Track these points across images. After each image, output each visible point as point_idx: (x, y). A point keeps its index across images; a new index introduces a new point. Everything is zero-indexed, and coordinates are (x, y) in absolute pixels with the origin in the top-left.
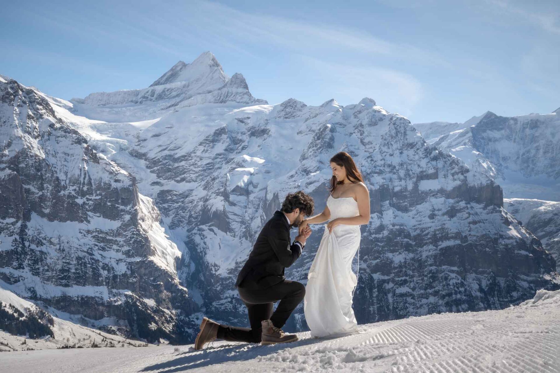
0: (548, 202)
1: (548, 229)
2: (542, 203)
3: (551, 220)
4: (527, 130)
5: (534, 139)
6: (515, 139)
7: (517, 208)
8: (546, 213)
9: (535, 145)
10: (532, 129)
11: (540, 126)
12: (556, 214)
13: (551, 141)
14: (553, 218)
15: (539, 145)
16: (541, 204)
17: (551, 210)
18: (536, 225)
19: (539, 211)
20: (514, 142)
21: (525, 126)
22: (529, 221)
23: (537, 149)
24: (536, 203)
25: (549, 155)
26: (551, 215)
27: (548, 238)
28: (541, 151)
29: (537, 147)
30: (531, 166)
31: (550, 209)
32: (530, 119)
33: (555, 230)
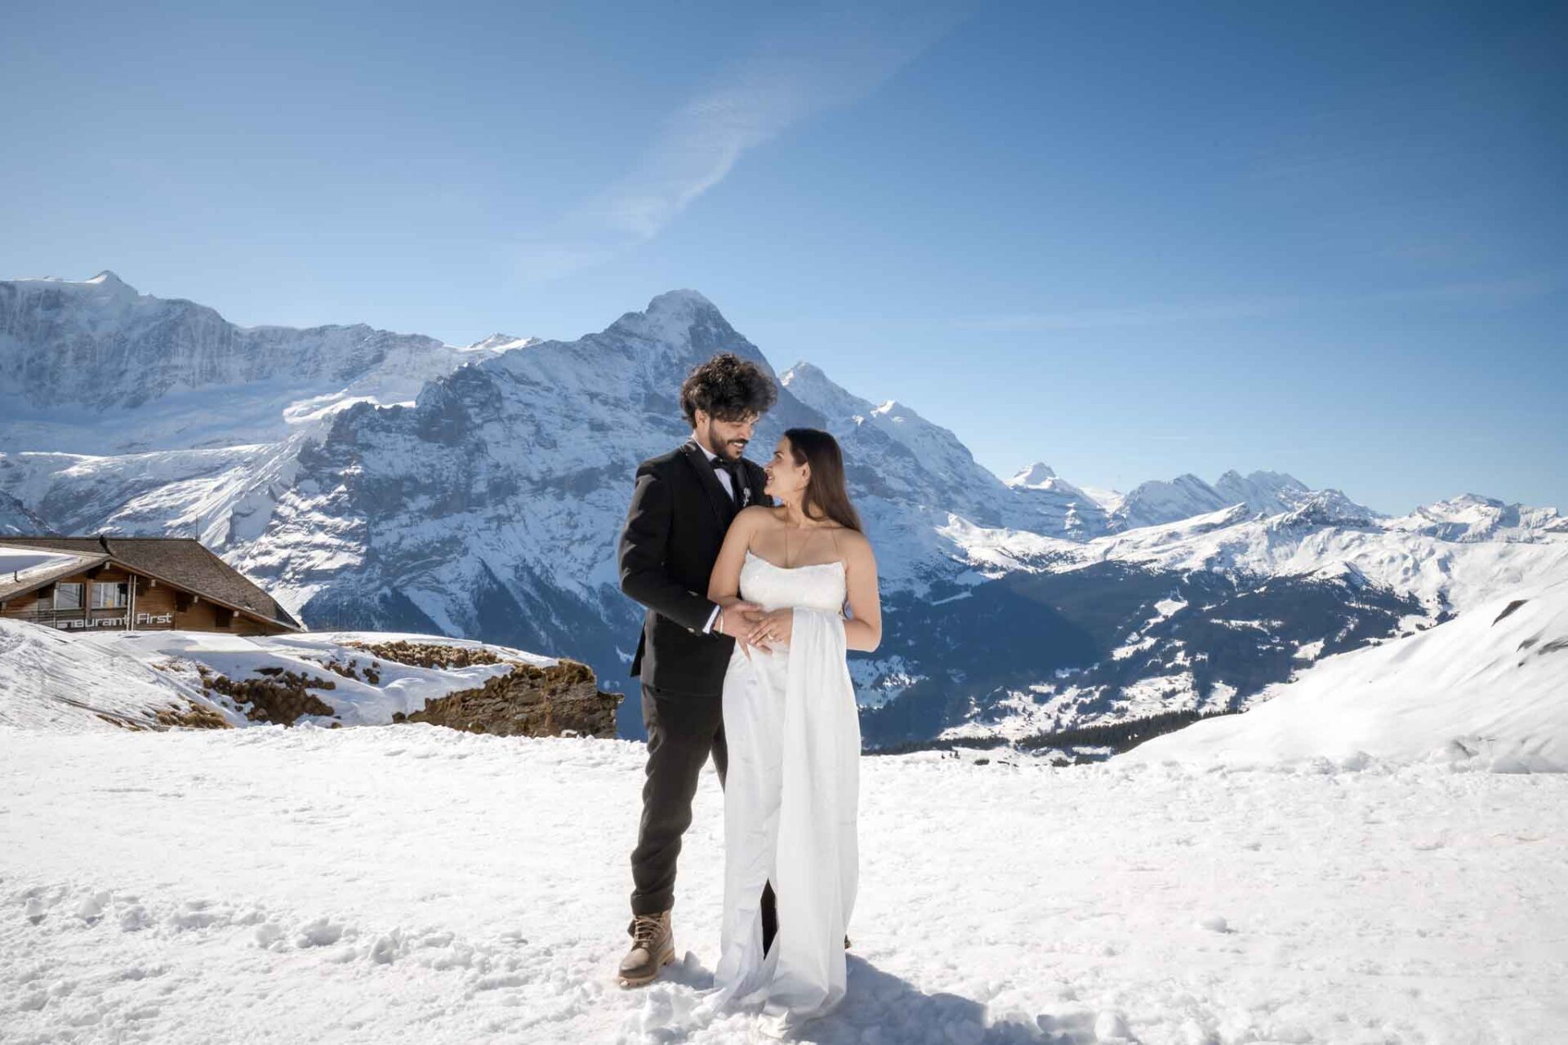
0: (84, 457)
1: (86, 510)
2: (72, 458)
3: (89, 495)
4: (39, 310)
5: (52, 330)
6: (12, 327)
7: (18, 471)
8: (81, 479)
9: (55, 343)
10: (48, 309)
11: (66, 305)
12: (101, 482)
13: (88, 336)
14: (95, 489)
15: (64, 345)
16: (71, 463)
17: (90, 474)
18: (60, 505)
19: (66, 477)
20: (10, 333)
21: (31, 302)
22: (46, 498)
23: (61, 351)
24: (60, 460)
25: (85, 363)
26: (92, 483)
27: (87, 527)
28: (70, 354)
29: (59, 346)
30: (48, 384)
31: (90, 471)
32: (43, 290)
33: (99, 513)
